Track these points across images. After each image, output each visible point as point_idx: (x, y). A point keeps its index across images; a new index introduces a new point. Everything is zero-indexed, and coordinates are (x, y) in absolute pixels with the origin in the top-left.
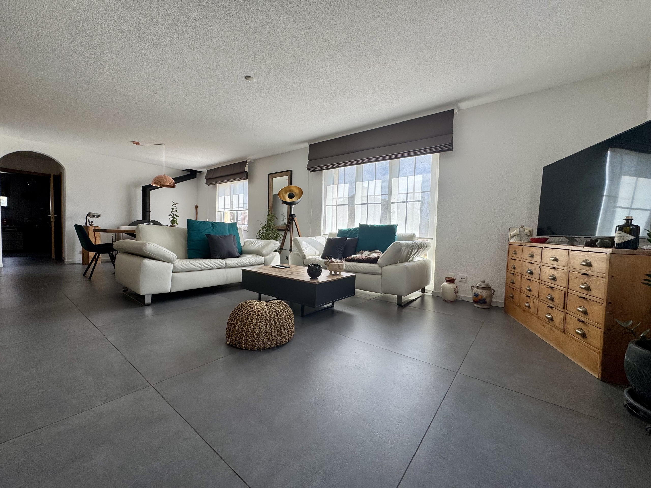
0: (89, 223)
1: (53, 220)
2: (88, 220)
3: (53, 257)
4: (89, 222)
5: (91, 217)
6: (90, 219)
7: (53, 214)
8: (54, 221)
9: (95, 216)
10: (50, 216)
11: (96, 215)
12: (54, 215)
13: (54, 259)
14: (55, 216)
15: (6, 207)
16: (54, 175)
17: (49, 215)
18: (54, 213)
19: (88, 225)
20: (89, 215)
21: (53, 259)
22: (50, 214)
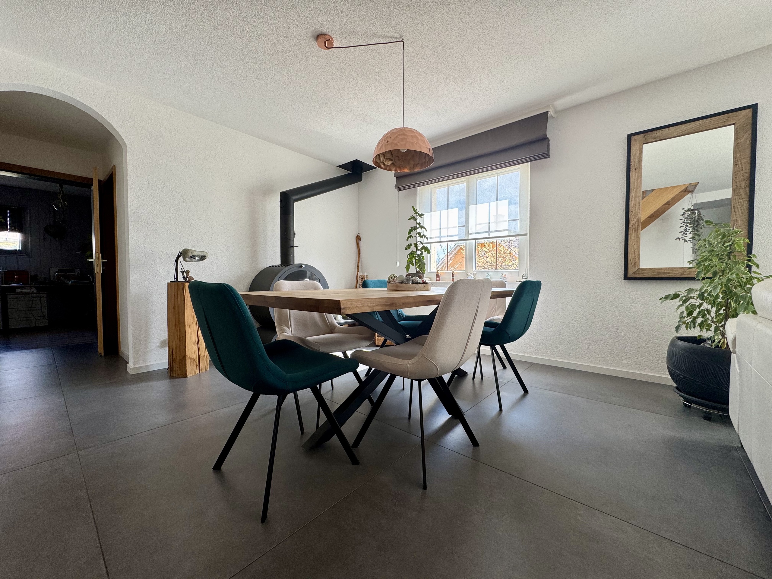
0: (183, 274)
1: (98, 270)
2: (180, 267)
3: (99, 352)
4: (183, 272)
5: (187, 259)
6: (184, 265)
7: (98, 258)
8: (101, 272)
9: (197, 258)
10: (93, 262)
11: (197, 256)
12: (101, 260)
13: (103, 355)
14: (102, 262)
15: (19, 251)
16: (100, 181)
17: (90, 260)
18: (101, 254)
19: (179, 280)
20: (184, 254)
21: (101, 356)
22: (92, 259)
